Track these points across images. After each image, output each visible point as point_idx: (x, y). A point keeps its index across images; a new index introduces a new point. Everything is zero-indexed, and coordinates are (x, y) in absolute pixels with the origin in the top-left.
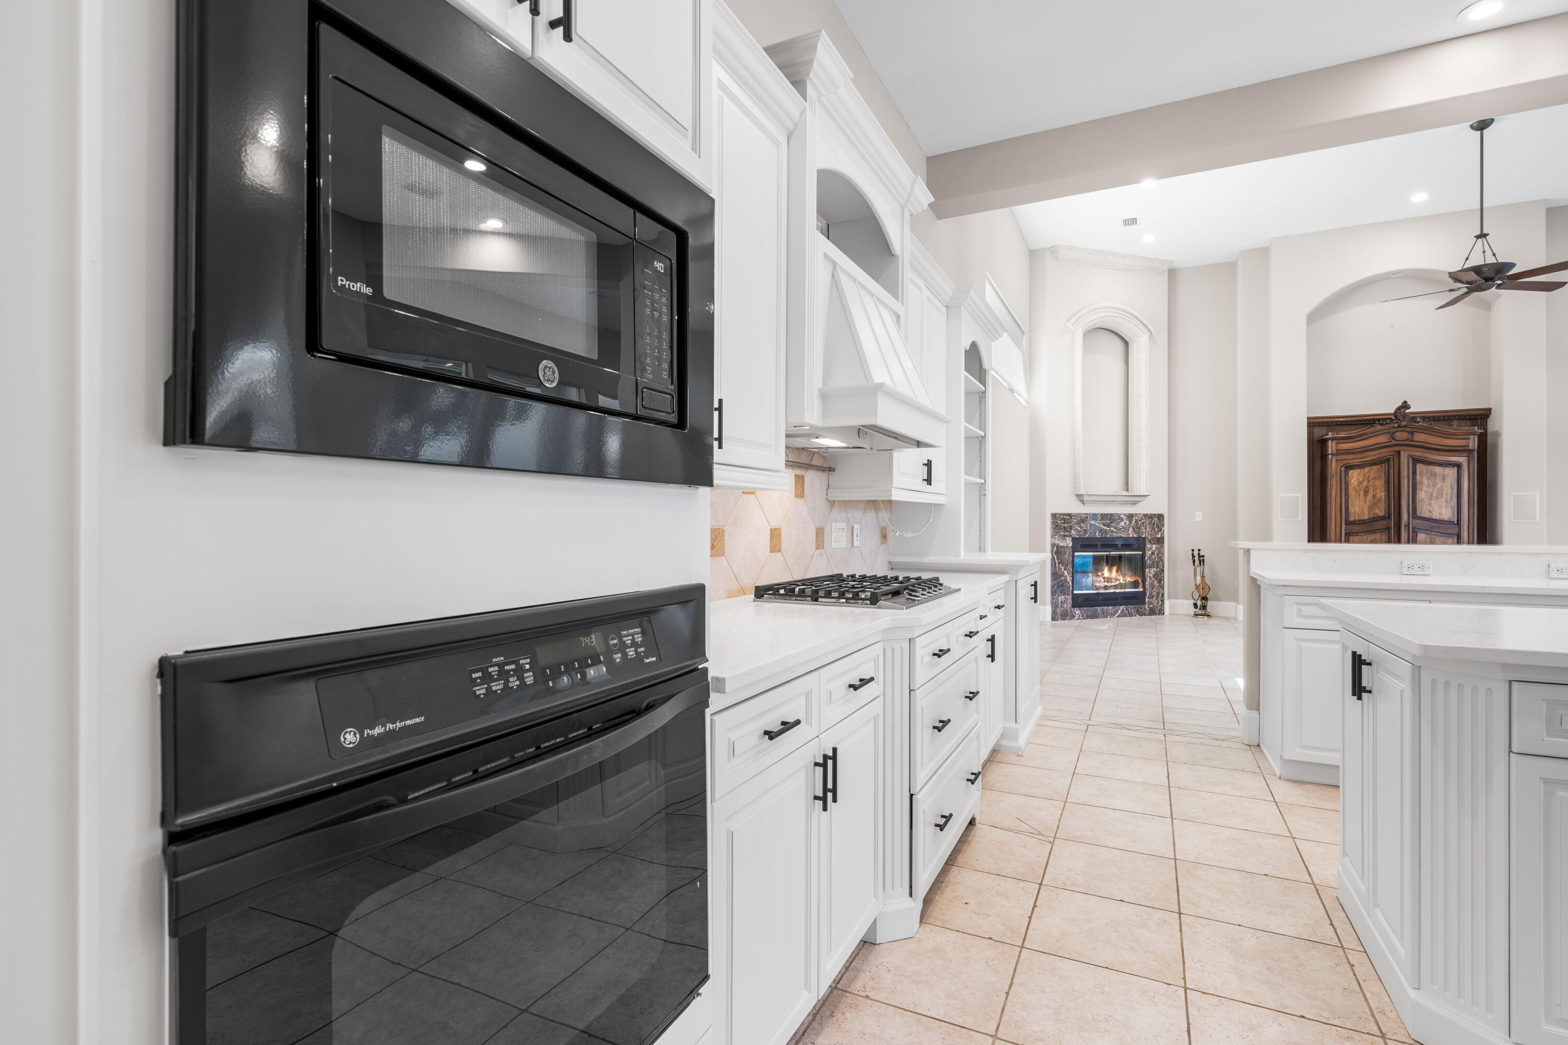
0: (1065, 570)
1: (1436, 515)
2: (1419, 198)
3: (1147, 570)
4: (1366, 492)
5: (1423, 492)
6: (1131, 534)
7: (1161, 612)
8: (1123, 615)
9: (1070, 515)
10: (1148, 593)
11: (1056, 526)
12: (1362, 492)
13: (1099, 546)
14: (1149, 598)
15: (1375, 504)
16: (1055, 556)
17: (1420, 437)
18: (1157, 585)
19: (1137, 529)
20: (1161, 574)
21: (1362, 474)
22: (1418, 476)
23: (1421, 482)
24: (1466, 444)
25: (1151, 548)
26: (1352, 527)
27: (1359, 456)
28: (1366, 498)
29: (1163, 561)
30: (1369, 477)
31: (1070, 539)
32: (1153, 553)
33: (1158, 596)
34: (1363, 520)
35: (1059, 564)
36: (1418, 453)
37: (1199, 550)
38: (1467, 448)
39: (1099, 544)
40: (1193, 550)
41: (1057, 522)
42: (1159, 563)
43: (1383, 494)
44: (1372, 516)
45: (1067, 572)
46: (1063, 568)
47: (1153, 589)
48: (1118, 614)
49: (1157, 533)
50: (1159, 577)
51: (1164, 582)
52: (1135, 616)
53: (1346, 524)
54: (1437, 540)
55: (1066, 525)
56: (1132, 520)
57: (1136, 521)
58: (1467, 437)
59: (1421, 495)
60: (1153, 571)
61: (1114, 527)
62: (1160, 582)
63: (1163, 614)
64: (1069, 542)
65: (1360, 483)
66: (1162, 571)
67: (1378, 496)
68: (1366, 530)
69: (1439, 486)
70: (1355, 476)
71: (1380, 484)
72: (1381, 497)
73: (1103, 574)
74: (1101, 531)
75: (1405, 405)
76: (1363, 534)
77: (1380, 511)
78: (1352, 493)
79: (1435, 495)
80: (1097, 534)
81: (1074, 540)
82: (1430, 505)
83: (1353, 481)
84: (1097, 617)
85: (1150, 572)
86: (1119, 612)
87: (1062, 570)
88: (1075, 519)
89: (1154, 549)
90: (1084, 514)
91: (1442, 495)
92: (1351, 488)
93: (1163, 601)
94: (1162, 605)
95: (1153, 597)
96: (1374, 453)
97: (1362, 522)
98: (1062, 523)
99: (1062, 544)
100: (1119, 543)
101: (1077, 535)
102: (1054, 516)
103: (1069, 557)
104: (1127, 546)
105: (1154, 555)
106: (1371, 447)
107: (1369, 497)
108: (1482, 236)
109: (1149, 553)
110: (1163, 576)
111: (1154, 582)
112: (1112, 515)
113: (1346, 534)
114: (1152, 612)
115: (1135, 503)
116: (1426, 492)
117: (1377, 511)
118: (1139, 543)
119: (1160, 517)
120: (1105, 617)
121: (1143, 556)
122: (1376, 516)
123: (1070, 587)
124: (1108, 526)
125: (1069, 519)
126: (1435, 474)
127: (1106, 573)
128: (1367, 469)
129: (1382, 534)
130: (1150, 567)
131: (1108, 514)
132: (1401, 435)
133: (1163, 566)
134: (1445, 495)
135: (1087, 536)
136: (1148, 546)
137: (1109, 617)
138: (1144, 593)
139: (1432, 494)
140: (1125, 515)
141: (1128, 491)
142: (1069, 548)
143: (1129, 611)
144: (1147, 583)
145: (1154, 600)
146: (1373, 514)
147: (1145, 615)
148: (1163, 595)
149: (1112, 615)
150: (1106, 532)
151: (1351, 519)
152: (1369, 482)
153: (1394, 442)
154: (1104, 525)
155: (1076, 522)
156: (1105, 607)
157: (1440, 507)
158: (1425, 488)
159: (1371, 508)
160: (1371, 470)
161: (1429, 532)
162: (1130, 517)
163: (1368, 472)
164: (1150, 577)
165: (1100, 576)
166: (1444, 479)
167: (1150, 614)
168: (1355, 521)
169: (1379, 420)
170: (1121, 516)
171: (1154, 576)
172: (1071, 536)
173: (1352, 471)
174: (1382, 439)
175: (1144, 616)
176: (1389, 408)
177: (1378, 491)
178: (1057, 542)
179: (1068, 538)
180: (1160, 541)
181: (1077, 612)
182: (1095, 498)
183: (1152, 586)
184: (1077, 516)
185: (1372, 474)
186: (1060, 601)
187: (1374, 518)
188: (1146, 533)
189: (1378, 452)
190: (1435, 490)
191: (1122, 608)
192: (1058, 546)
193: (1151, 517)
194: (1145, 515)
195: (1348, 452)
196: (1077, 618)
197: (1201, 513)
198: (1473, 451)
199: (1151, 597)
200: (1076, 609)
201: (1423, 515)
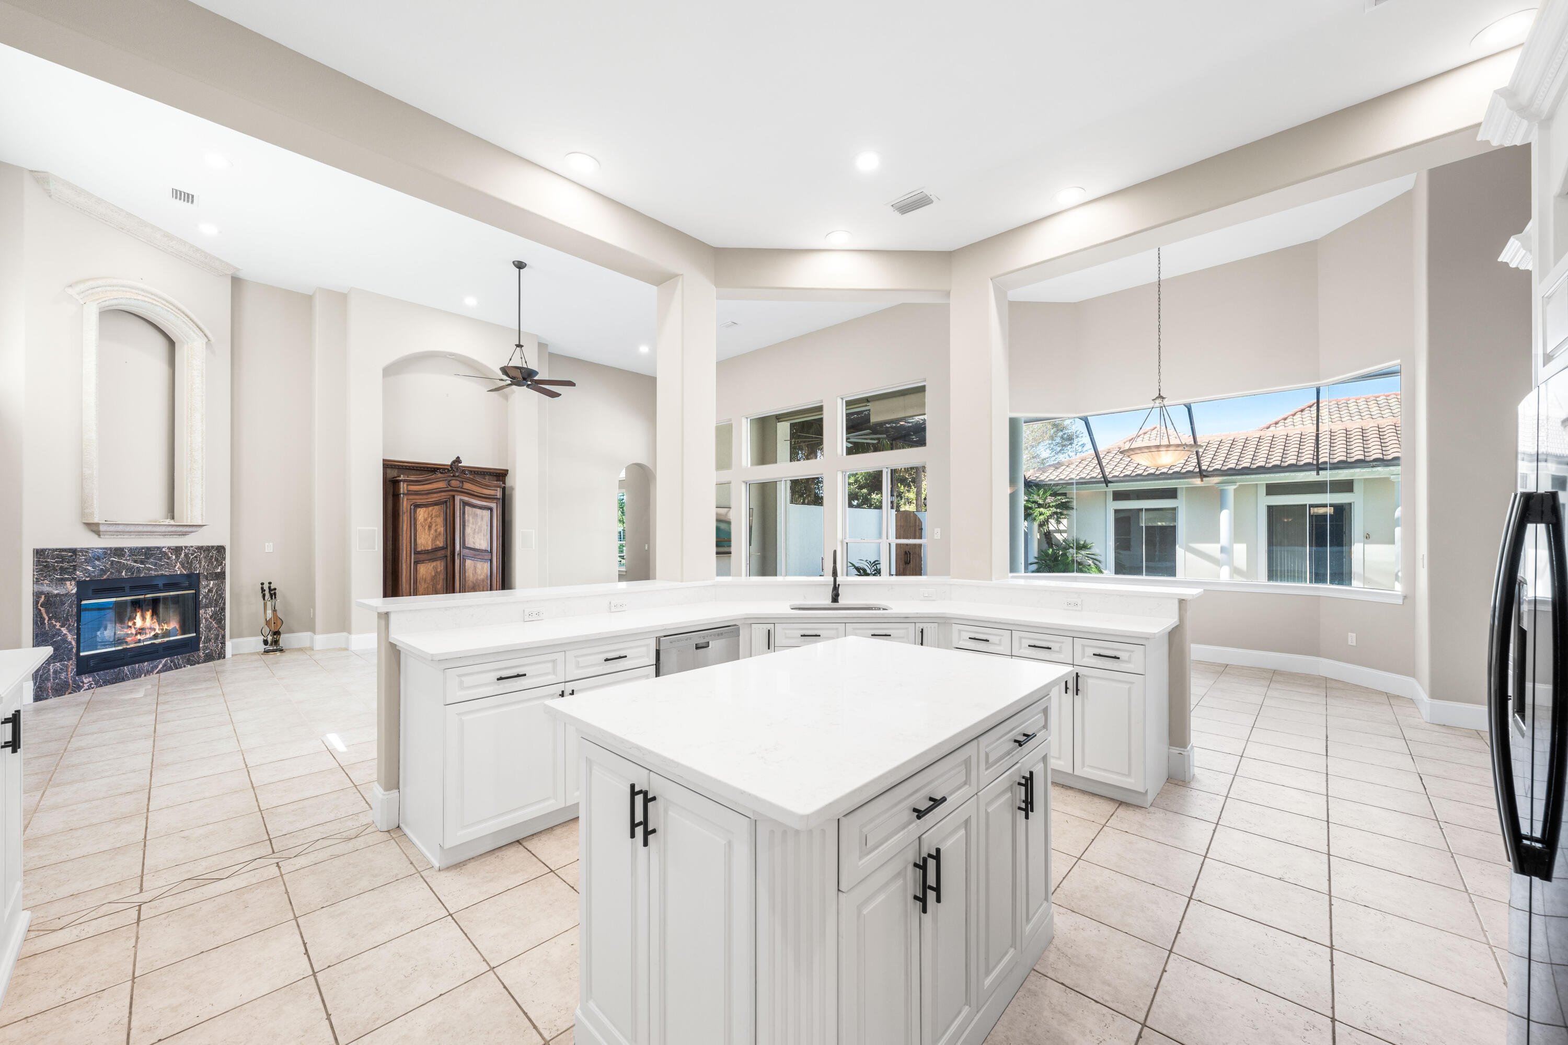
0: (62, 626)
1: (477, 546)
2: (471, 301)
3: (202, 611)
4: (430, 527)
5: (470, 528)
6: (178, 570)
7: (221, 655)
8: (166, 668)
9: (74, 551)
10: (203, 637)
11: (45, 566)
12: (427, 527)
13: (127, 589)
14: (204, 643)
15: (436, 537)
16: (42, 609)
17: (467, 486)
18: (216, 626)
19: (187, 563)
20: (221, 613)
21: (427, 512)
22: (466, 516)
23: (468, 520)
24: (496, 494)
25: (206, 586)
26: (419, 556)
27: (425, 497)
28: (430, 532)
29: (224, 599)
30: (432, 515)
31: (73, 583)
32: (210, 591)
33: (217, 639)
34: (428, 550)
35: (50, 619)
36: (466, 499)
37: (270, 583)
38: (496, 497)
39: (127, 586)
40: (262, 584)
41: (46, 562)
42: (218, 601)
43: (442, 529)
44: (434, 547)
45: (67, 629)
46: (58, 625)
47: (210, 631)
48: (157, 670)
49: (216, 567)
50: (219, 617)
51: (225, 622)
52: (185, 666)
53: (415, 554)
54: (478, 564)
55: (65, 565)
56: (181, 554)
57: (186, 555)
58: (496, 489)
59: (468, 530)
60: (210, 611)
61: (151, 563)
62: (220, 622)
63: (224, 657)
64: (72, 588)
65: (425, 520)
66: (223, 609)
67: (439, 530)
68: (430, 558)
69: (479, 524)
70: (422, 514)
71: (440, 520)
72: (440, 531)
73: (134, 624)
74: (130, 569)
75: (458, 460)
76: (427, 562)
77: (440, 543)
78: (419, 527)
79: (477, 530)
80: (123, 574)
81: (80, 584)
82: (474, 538)
83: (420, 518)
84: (123, 680)
85: (205, 614)
86: (160, 666)
87: (58, 627)
88: (83, 555)
89: (211, 586)
90: (101, 549)
91: (481, 530)
92: (418, 523)
93: (223, 643)
94: (222, 648)
95: (210, 641)
96: (435, 495)
97: (427, 552)
98: (56, 562)
99: (56, 592)
100: (161, 583)
101: (87, 577)
102: (40, 554)
103: (71, 607)
104: (173, 583)
105: (212, 592)
106: (434, 491)
107: (432, 531)
108: (519, 346)
109: (204, 591)
110: (224, 616)
111: (211, 623)
112: (148, 549)
113: (415, 562)
114: (209, 658)
115: (184, 534)
116: (471, 528)
117: (438, 542)
118: (192, 580)
119: (221, 549)
120: (137, 677)
121: (196, 595)
122: (437, 547)
123: (72, 648)
124: (142, 563)
125: (71, 556)
126: (477, 514)
127: (139, 621)
128: (430, 508)
129: (441, 562)
130: (206, 606)
131: (143, 548)
132: (454, 483)
133: (224, 604)
134: (483, 531)
135: (105, 577)
136: (204, 583)
137: (143, 675)
138: (198, 639)
139: (475, 530)
140: (169, 548)
141: (173, 518)
142: (73, 595)
143: (175, 663)
144: (202, 625)
145: (212, 645)
146: (435, 545)
147: (199, 663)
148: (224, 637)
149: (148, 673)
150: (139, 569)
151: (419, 549)
152: (432, 519)
153: (450, 488)
154: (135, 562)
155: (86, 559)
156: (137, 665)
157: (480, 539)
158: (471, 525)
159: (434, 540)
160: (434, 509)
161: (473, 559)
162: (177, 550)
163: (432, 511)
164: (206, 620)
165: (130, 627)
166: (482, 519)
167: (205, 661)
168: (422, 551)
169: (440, 469)
170: (164, 550)
171: (211, 617)
172: (74, 579)
173: (420, 509)
174: (442, 485)
175: (197, 665)
176: (448, 461)
177: (439, 526)
178: (46, 589)
179: (68, 583)
180: (221, 576)
181: (85, 681)
182: (120, 528)
183: (209, 628)
184: (87, 552)
185: (434, 513)
186: (52, 671)
187: (436, 548)
188: (200, 568)
189: (439, 495)
190: (477, 527)
191: (164, 661)
192: (48, 596)
193: (208, 549)
194: (200, 548)
195: (416, 493)
196: (86, 686)
197: (271, 544)
198: (499, 499)
199: (208, 640)
200: (83, 677)
201: (469, 546)
